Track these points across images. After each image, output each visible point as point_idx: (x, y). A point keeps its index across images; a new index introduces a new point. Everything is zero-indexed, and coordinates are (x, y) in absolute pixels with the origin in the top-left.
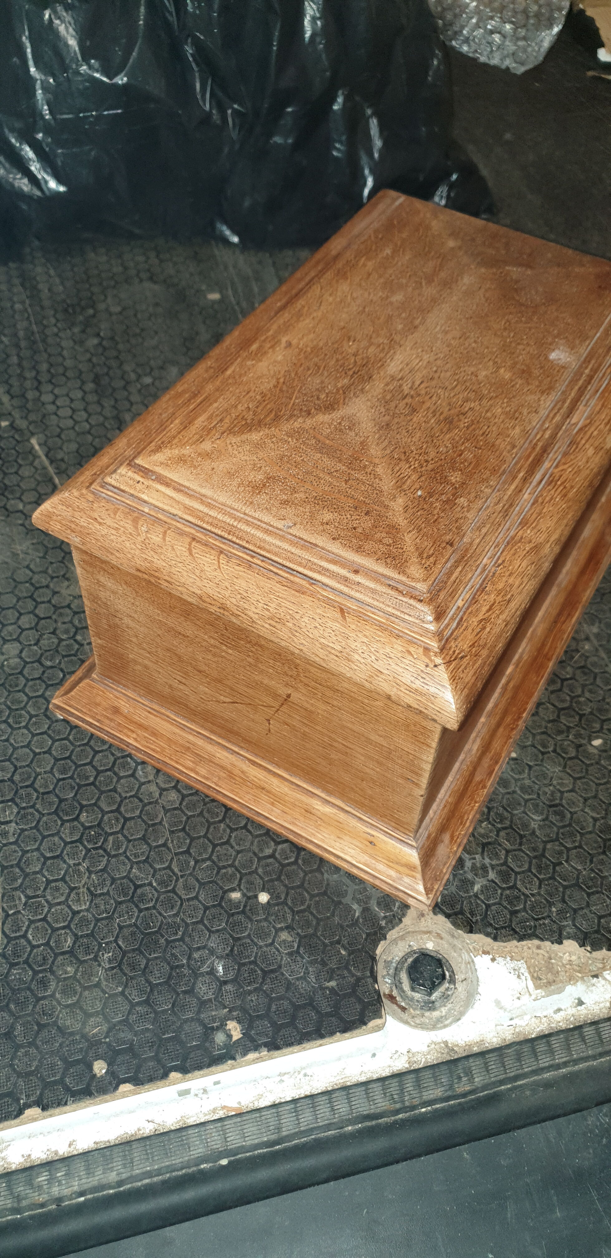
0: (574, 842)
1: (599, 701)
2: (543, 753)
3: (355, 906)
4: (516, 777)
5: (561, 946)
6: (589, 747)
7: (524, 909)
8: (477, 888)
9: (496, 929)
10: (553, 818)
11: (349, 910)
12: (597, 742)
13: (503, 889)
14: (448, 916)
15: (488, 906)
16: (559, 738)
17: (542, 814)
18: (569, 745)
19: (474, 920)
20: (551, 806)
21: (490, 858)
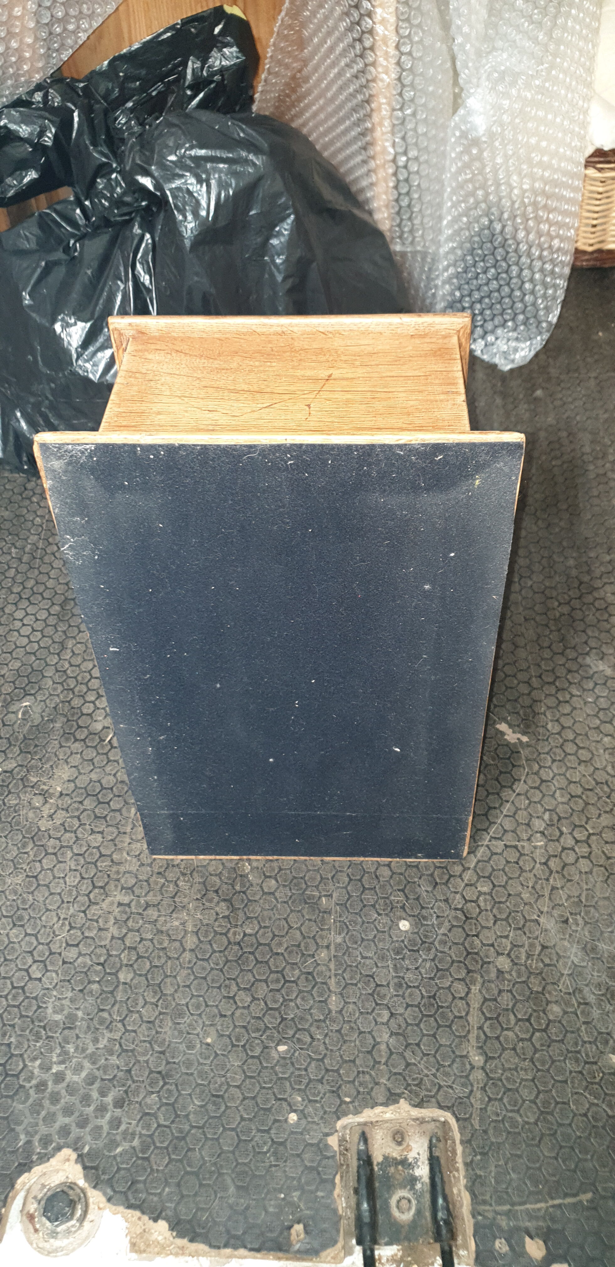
0: (215, 1133)
1: (305, 1010)
2: (233, 1046)
3: (22, 1137)
4: (201, 1061)
5: (155, 1224)
6: (274, 1051)
7: (145, 1182)
8: (119, 1150)
9: (114, 1191)
10: (210, 1107)
11: (17, 1138)
12: (282, 1048)
13: (138, 1158)
14: (85, 1168)
15: (119, 1169)
16: (253, 1035)
17: (203, 1100)
18: (258, 1044)
19: (103, 1177)
20: (213, 1096)
21: (143, 1128)
